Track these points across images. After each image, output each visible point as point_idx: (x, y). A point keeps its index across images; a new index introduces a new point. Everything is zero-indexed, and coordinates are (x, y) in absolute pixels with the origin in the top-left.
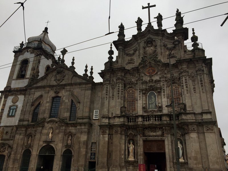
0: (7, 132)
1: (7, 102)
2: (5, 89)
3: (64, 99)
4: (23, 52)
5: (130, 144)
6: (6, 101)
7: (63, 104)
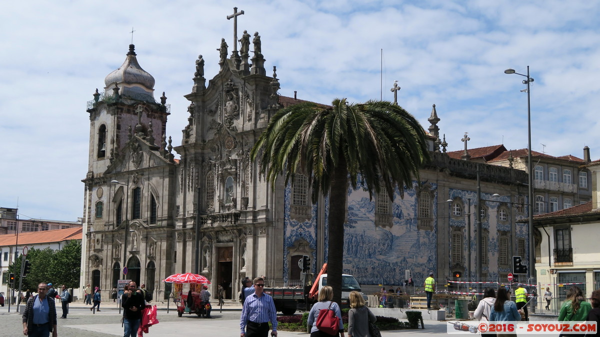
0: (98, 240)
1: (92, 197)
2: (87, 176)
3: (144, 192)
4: (98, 111)
5: (206, 253)
6: (91, 194)
7: (144, 199)
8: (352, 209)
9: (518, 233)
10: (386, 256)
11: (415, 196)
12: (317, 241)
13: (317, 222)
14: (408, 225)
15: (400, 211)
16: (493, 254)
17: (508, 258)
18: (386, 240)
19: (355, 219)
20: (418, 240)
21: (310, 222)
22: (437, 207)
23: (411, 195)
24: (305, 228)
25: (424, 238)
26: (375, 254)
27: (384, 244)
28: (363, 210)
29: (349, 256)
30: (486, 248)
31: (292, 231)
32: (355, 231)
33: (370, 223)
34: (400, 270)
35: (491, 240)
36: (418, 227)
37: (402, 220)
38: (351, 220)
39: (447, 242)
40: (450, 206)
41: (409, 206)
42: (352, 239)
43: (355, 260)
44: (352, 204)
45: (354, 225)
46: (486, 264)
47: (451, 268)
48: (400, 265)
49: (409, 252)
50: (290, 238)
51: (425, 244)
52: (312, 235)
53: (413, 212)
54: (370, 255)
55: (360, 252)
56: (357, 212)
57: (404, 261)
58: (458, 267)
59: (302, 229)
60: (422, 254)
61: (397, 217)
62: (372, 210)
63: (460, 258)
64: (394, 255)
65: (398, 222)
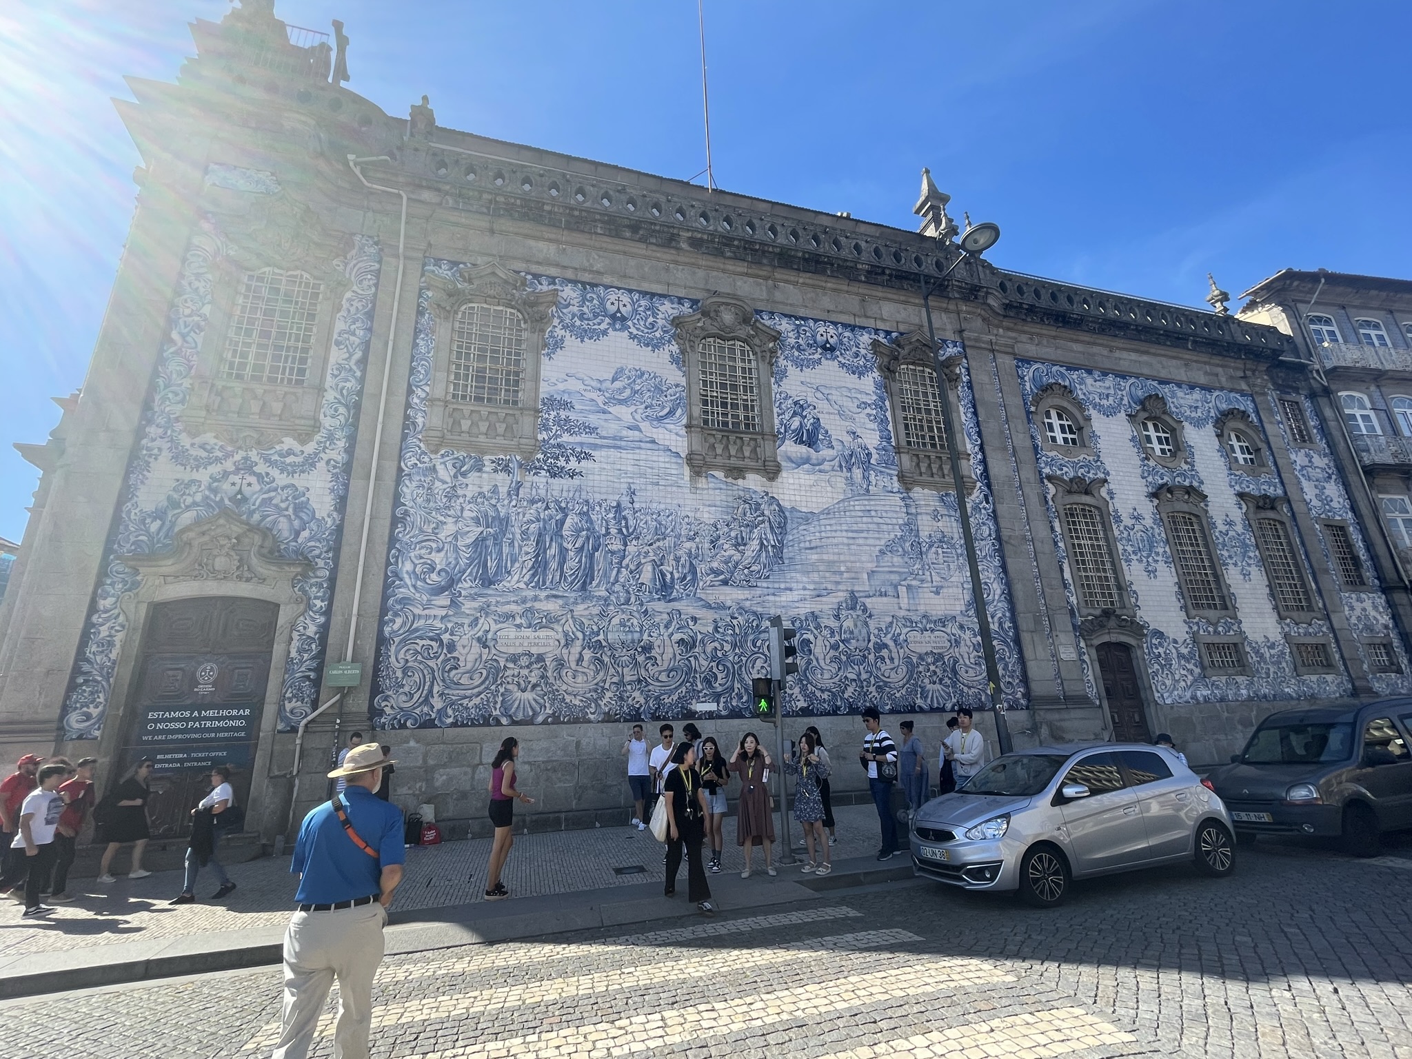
8: (567, 405)
9: (1315, 502)
10: (758, 592)
11: (876, 374)
12: (339, 530)
13: (350, 451)
14: (857, 473)
15: (808, 423)
16: (1246, 575)
17: (1303, 585)
18: (752, 526)
19: (581, 444)
20: (910, 527)
21: (310, 448)
22: (975, 413)
23: (859, 372)
24: (275, 473)
25: (936, 516)
26: (694, 579)
27: (740, 543)
28: (624, 412)
29: (543, 594)
30: (1209, 554)
31: (184, 486)
32: (579, 489)
33: (662, 459)
34: (835, 647)
35: (1221, 527)
36: (901, 477)
37: (826, 453)
38: (559, 446)
39: (1042, 531)
40: (1028, 413)
41: (852, 406)
42: (561, 523)
43: (580, 609)
44: (561, 387)
45: (573, 464)
46: (1226, 608)
47: (1082, 631)
48: (833, 624)
49: (871, 574)
50: (159, 515)
51: (943, 540)
52: (314, 504)
53: (874, 426)
54: (664, 589)
55: (606, 575)
56: (593, 420)
57: (854, 608)
58: (1113, 623)
59: (253, 479)
60: (936, 578)
61: (802, 442)
62: (671, 413)
63: (1114, 591)
64: (794, 586)
65: (807, 461)
